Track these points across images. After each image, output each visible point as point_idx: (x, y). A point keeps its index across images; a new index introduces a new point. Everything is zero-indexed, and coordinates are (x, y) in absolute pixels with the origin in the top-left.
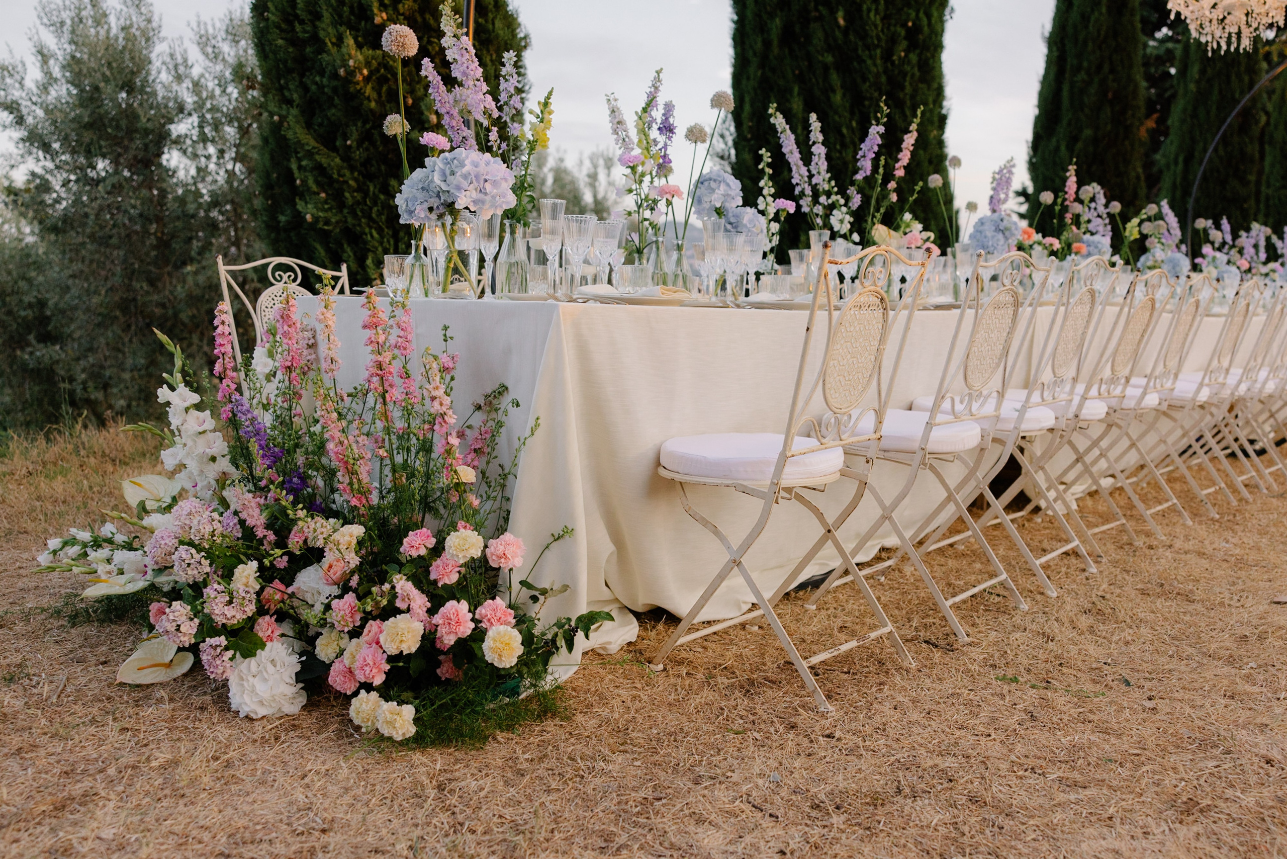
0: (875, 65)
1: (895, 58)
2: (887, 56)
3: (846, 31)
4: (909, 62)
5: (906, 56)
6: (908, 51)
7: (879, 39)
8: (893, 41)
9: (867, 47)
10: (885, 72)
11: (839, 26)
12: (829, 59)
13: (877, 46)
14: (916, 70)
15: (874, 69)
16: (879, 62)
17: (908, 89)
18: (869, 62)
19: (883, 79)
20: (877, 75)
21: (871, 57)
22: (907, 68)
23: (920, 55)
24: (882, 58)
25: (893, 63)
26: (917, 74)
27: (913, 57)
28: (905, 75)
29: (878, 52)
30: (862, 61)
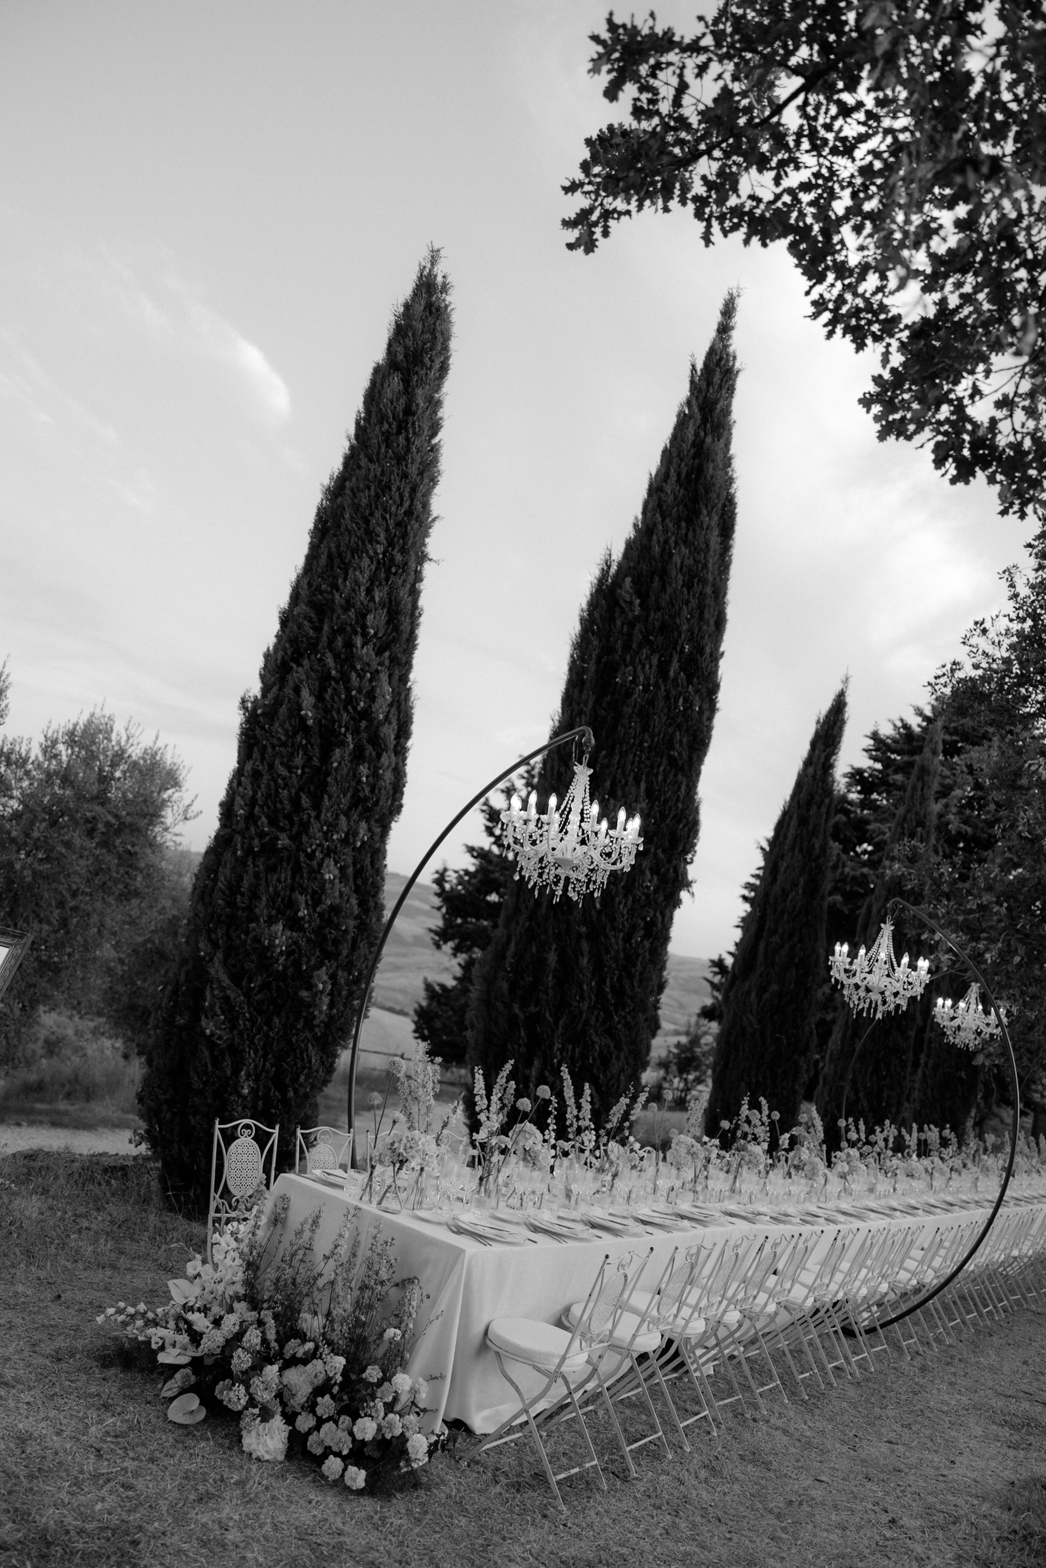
0: (617, 944)
1: (633, 941)
2: (628, 938)
3: (599, 913)
4: (644, 947)
5: (641, 941)
6: (643, 938)
7: (623, 926)
8: (634, 927)
9: (614, 929)
10: (624, 949)
11: (595, 907)
12: (583, 929)
13: (621, 930)
14: (647, 954)
15: (615, 947)
16: (620, 943)
17: (639, 967)
18: (613, 940)
19: (622, 955)
20: (618, 951)
21: (615, 936)
22: (641, 951)
23: (651, 943)
24: (623, 939)
25: (631, 945)
26: (648, 957)
27: (647, 944)
28: (638, 955)
29: (621, 935)
30: (607, 937)
